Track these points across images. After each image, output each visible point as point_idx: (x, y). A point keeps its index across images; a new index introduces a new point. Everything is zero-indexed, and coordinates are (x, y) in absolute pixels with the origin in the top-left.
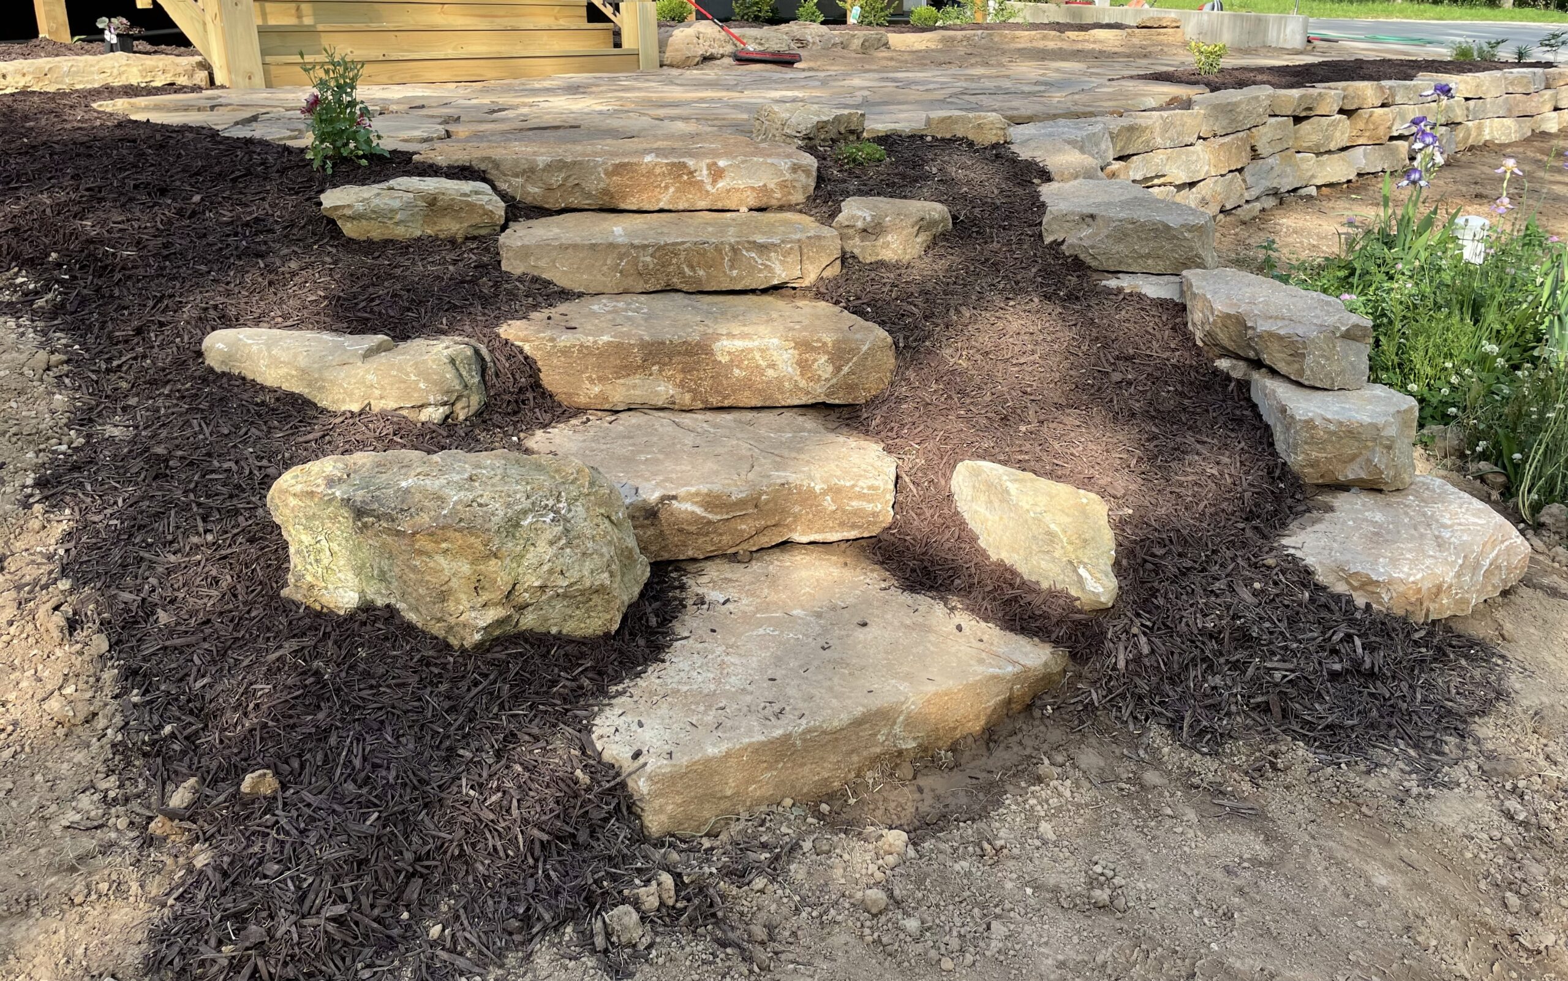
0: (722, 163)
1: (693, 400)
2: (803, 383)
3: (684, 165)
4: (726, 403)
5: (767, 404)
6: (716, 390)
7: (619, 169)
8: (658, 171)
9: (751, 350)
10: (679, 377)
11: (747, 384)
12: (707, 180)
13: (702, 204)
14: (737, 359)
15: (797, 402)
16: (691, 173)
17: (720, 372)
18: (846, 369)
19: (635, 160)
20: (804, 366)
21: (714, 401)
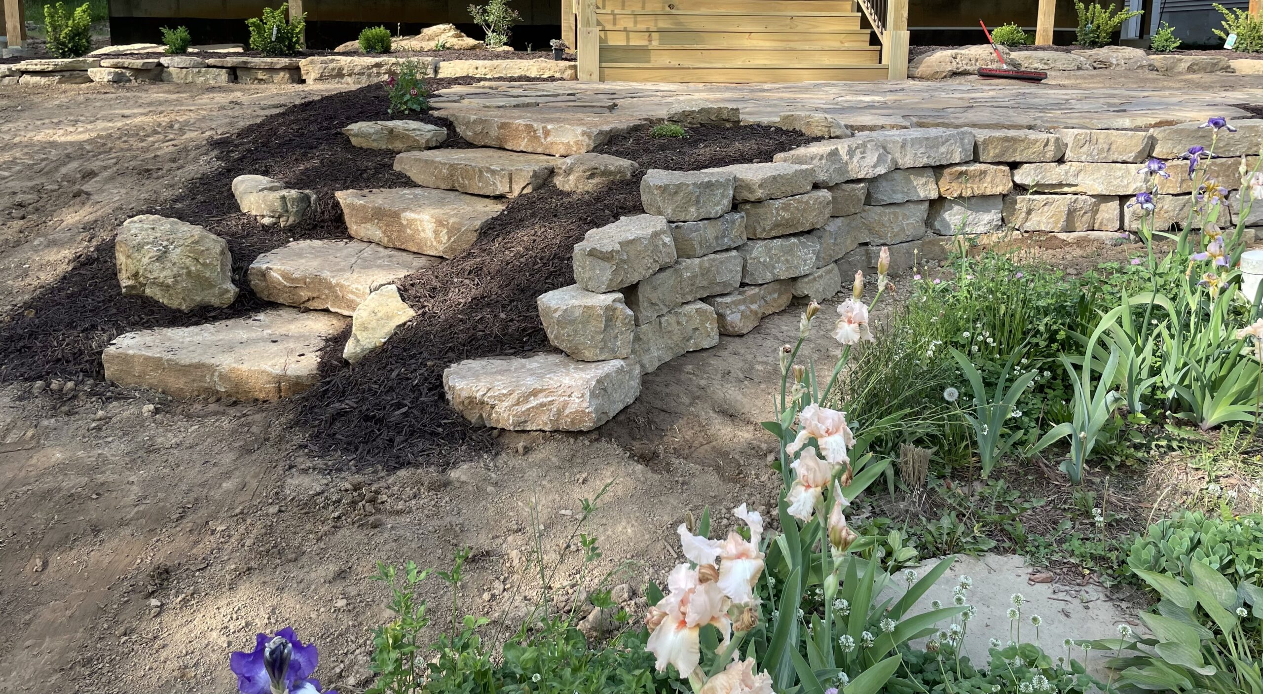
0: (549, 127)
1: (388, 241)
2: (435, 243)
3: (532, 126)
4: (403, 247)
5: (420, 251)
6: (399, 238)
7: (503, 126)
8: (520, 128)
9: (416, 220)
10: (384, 228)
11: (412, 238)
12: (542, 136)
13: (539, 150)
14: (411, 222)
15: (432, 254)
16: (535, 131)
17: (402, 228)
18: (453, 239)
19: (510, 121)
20: (436, 233)
21: (398, 244)
